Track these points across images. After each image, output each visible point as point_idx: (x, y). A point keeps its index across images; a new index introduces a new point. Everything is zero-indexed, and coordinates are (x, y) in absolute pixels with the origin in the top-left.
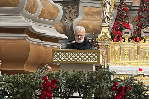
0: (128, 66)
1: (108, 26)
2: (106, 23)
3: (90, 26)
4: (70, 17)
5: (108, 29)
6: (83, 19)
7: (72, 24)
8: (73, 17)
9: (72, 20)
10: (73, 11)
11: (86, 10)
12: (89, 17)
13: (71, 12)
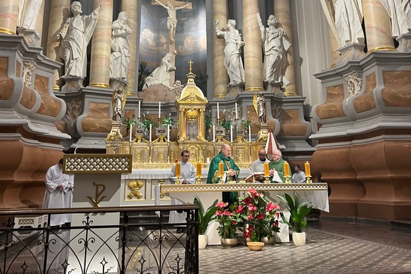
0: (141, 170)
1: (119, 124)
2: (117, 120)
3: (97, 124)
4: (72, 113)
5: (118, 127)
6: (89, 116)
7: (76, 122)
8: (76, 114)
9: (75, 117)
10: (77, 107)
11: (93, 106)
12: (95, 113)
13: (74, 108)
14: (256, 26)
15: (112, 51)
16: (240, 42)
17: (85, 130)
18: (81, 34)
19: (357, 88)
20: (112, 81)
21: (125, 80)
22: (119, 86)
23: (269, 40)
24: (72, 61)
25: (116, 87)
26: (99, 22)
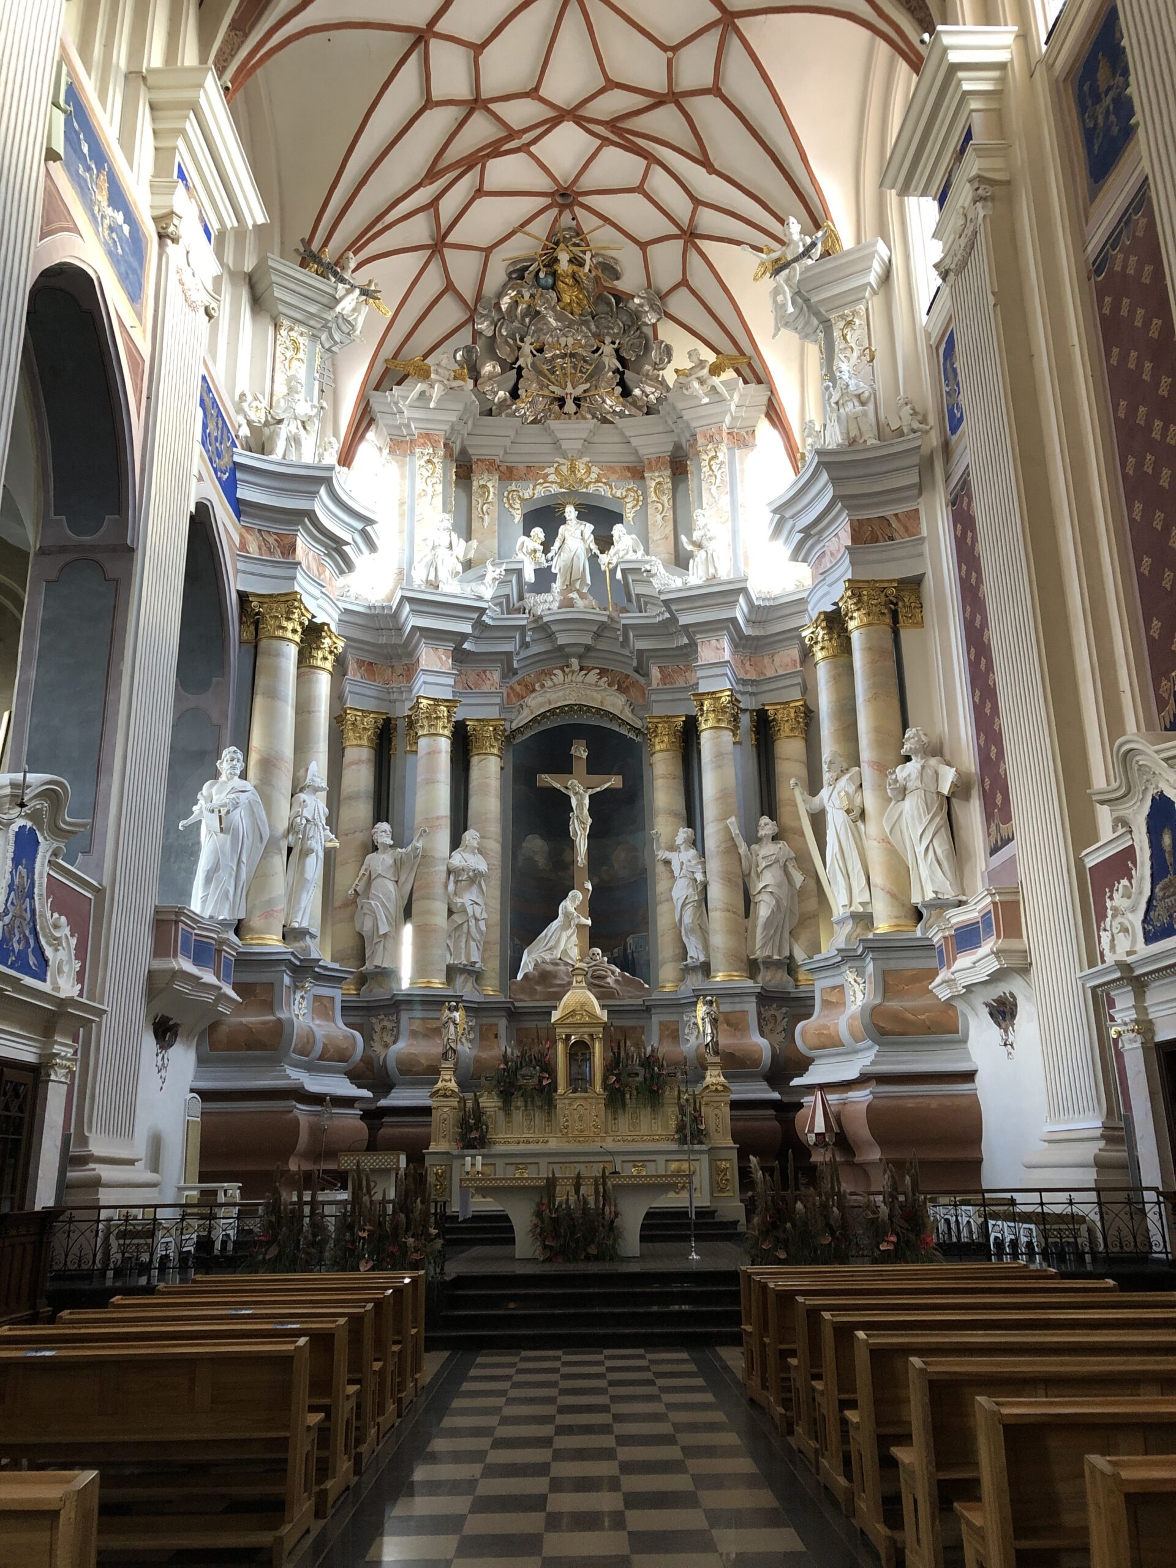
3: (423, 1061)
4: (381, 1038)
6: (409, 1045)
7: (386, 1059)
8: (388, 1039)
9: (387, 1046)
11: (416, 1025)
12: (420, 1039)
13: (384, 1028)
14: (730, 844)
15: (450, 913)
16: (699, 877)
17: (402, 1072)
18: (391, 886)
19: (860, 996)
20: (452, 972)
21: (477, 966)
22: (466, 981)
23: (759, 870)
24: (376, 940)
25: (460, 980)
26: (424, 859)
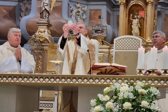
1: (46, 22)
2: (44, 18)
5: (46, 27)
